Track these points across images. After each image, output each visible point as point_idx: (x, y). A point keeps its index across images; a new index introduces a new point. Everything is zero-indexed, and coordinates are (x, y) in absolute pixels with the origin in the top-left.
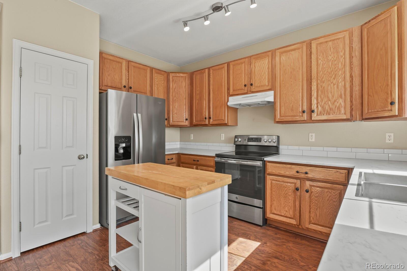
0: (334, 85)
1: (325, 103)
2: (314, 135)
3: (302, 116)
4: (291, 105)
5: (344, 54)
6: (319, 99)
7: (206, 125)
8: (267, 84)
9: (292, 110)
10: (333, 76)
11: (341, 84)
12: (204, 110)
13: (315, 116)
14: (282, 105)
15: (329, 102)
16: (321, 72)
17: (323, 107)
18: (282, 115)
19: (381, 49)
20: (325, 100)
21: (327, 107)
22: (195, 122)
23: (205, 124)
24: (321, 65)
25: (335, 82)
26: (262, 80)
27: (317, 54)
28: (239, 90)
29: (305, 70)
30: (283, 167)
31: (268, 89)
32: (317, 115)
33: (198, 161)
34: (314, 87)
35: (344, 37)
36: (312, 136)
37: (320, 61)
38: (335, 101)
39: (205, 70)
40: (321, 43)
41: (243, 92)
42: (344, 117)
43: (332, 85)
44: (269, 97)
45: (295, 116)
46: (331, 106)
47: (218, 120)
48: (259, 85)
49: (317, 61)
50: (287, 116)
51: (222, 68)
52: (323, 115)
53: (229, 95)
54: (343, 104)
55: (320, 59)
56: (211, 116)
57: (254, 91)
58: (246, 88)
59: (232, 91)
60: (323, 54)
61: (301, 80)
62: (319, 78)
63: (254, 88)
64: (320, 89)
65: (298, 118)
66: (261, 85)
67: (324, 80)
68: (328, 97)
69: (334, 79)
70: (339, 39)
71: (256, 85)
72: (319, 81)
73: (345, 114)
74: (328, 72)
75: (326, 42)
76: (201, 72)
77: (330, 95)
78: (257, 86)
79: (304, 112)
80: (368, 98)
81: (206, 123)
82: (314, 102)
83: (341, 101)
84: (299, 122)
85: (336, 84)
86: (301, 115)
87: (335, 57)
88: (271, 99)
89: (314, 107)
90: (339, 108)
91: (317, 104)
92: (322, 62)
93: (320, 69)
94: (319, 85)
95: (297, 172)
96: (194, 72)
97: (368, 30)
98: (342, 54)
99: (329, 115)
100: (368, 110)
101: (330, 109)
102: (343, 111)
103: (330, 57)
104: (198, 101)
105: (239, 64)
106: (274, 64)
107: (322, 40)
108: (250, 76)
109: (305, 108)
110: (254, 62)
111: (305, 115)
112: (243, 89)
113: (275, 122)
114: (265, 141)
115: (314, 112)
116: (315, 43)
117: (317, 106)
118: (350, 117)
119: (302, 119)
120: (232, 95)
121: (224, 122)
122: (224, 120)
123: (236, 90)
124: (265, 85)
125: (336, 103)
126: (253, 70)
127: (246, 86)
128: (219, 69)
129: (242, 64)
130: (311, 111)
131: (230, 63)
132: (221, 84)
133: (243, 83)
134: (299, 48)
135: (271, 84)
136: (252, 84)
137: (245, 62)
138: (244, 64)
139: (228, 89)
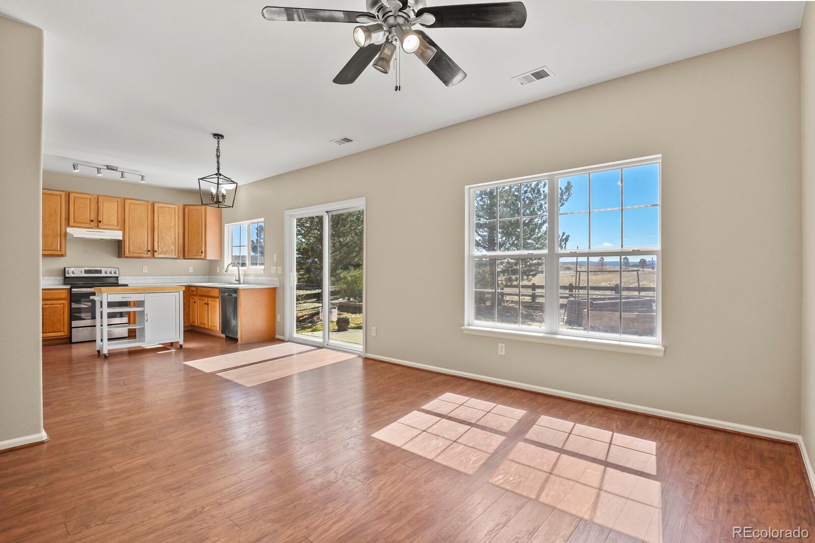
1: (163, 247)
3: (147, 254)
4: (139, 245)
5: (175, 218)
6: (159, 244)
8: (116, 224)
9: (139, 249)
10: (169, 230)
11: (173, 237)
13: (156, 255)
14: (131, 243)
15: (166, 246)
16: (161, 226)
17: (162, 249)
18: (131, 252)
20: (163, 244)
21: (165, 250)
24: (161, 221)
25: (169, 234)
26: (112, 220)
27: (158, 212)
28: (82, 223)
29: (149, 221)
32: (158, 254)
34: (156, 235)
35: (175, 208)
36: (145, 268)
37: (160, 218)
40: (161, 207)
41: (88, 226)
42: (175, 257)
43: (168, 236)
44: (118, 235)
45: (142, 253)
46: (167, 249)
47: (50, 250)
48: (108, 223)
49: (158, 218)
50: (135, 253)
51: (57, 195)
52: (162, 254)
53: (68, 224)
54: (174, 249)
57: (102, 227)
58: (92, 223)
59: (73, 223)
60: (162, 215)
61: (146, 228)
62: (159, 230)
63: (102, 225)
64: (160, 237)
65: (144, 255)
67: (162, 231)
69: (169, 232)
70: (172, 208)
71: (104, 223)
72: (159, 232)
74: (165, 226)
75: (164, 207)
77: (166, 242)
78: (105, 225)
79: (149, 251)
80: (188, 247)
82: (156, 245)
83: (173, 247)
84: (144, 258)
85: (170, 236)
87: (169, 218)
88: (121, 238)
89: (156, 248)
90: (172, 251)
91: (158, 246)
93: (160, 224)
94: (159, 234)
97: (188, 210)
98: (173, 218)
99: (166, 254)
100: (188, 254)
101: (167, 251)
102: (174, 254)
103: (167, 218)
105: (83, 198)
106: (123, 210)
107: (161, 205)
108: (96, 213)
109: (149, 249)
110: (102, 202)
111: (149, 253)
112: (87, 223)
113: (123, 257)
114: (106, 273)
115: (156, 251)
116: (156, 206)
117: (158, 248)
118: (177, 257)
119: (147, 256)
120: (72, 227)
121: (60, 253)
122: (60, 251)
123: (79, 223)
124: (114, 225)
125: (170, 247)
126: (101, 208)
127: (92, 221)
128: (51, 194)
129: (87, 199)
130: (154, 251)
131: (71, 194)
132: (55, 212)
133: (89, 218)
134: (145, 205)
135: (120, 225)
136: (100, 222)
137: (90, 199)
138: (89, 200)
139: (65, 219)
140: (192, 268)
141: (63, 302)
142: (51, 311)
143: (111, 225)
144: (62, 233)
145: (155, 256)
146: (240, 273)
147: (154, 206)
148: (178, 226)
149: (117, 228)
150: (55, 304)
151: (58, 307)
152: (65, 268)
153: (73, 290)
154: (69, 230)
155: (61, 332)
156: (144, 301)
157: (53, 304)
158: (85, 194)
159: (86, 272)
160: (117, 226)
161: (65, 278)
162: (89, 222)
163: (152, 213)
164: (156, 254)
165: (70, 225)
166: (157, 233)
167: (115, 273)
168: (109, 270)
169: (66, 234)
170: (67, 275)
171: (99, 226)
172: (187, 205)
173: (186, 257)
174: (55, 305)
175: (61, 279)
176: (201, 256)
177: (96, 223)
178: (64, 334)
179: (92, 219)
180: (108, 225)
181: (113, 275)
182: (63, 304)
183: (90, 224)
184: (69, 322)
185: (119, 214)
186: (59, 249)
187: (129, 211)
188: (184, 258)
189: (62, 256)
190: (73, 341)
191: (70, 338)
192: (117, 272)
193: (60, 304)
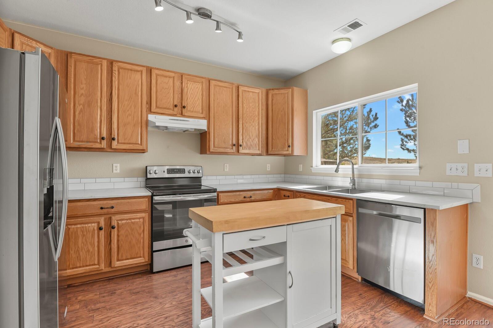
0: (253, 127)
1: (247, 140)
2: (228, 165)
3: (232, 149)
4: (224, 137)
5: (259, 105)
6: (244, 136)
7: (101, 150)
8: (201, 112)
9: (225, 143)
10: (253, 119)
11: (257, 127)
12: (99, 125)
13: (241, 150)
14: (216, 136)
15: (250, 140)
16: (245, 115)
17: (246, 143)
18: (216, 146)
19: (282, 111)
20: (248, 137)
21: (249, 143)
22: (72, 142)
23: (100, 147)
24: (245, 108)
25: (253, 124)
26: (196, 105)
27: (243, 98)
28: (164, 108)
30: (234, 195)
31: (202, 117)
32: (243, 149)
33: (112, 208)
34: (240, 126)
35: (259, 93)
36: (226, 166)
37: (244, 105)
38: (254, 139)
39: (102, 61)
40: (245, 91)
41: (171, 112)
42: (258, 152)
43: (252, 126)
44: (202, 125)
45: (226, 148)
46: (251, 143)
47: (130, 144)
48: (192, 110)
49: (243, 105)
50: (220, 148)
51: (138, 71)
52: (246, 149)
53: (150, 111)
54: (258, 142)
55: (245, 104)
56: (114, 136)
57: (186, 115)
58: (176, 109)
59: (155, 108)
60: (247, 101)
61: (231, 117)
62: (244, 119)
63: (186, 111)
64: (245, 128)
65: (229, 150)
66: (194, 110)
67: (247, 121)
68: (249, 136)
69: (253, 122)
70: (256, 93)
71: (188, 109)
72: (244, 122)
73: (259, 150)
74: (249, 115)
75: (249, 91)
76: (90, 59)
77: (251, 134)
78: (190, 111)
79: (234, 145)
80: (272, 141)
81: (102, 147)
82: (241, 138)
83: (257, 140)
84: (229, 154)
85: (254, 126)
86: (231, 147)
87: (253, 105)
88: (205, 127)
89: (241, 142)
90: (256, 145)
91: (243, 139)
92: (246, 107)
93: (244, 111)
94: (244, 125)
95: (245, 197)
96: (71, 53)
97: (272, 95)
98: (257, 105)
99: (250, 149)
100: (272, 149)
101: (251, 145)
102: (257, 149)
103: (251, 105)
104: (81, 106)
105: (166, 77)
106: (208, 93)
107: (246, 89)
108: (180, 96)
109: (234, 142)
110: (186, 82)
111: (234, 148)
112: (170, 109)
113: (208, 152)
114: (189, 172)
115: (241, 146)
116: (241, 89)
117: (243, 142)
118: (261, 153)
119: (232, 151)
120: (155, 113)
121: (140, 147)
122: (141, 144)
123: (161, 108)
124: (198, 112)
125: (254, 141)
126: (185, 90)
127: (176, 106)
128: (131, 70)
129: (170, 77)
130: (238, 145)
131: (152, 70)
132: (136, 93)
133: (172, 103)
134: (229, 88)
135: (204, 112)
136: (184, 107)
137: (174, 77)
138: (172, 79)
139: (147, 103)
140: (269, 165)
141: (143, 215)
142: (129, 229)
143: (195, 112)
144: (143, 121)
145: (240, 152)
146: (355, 173)
147: (238, 90)
148: (262, 115)
149: (202, 116)
150: (134, 219)
151: (137, 222)
152: (146, 167)
153: (156, 198)
154: (151, 117)
155: (140, 257)
156: (285, 243)
157: (130, 219)
158: (168, 71)
159: (170, 171)
160: (202, 113)
161: (147, 179)
162: (172, 109)
163: (237, 99)
164: (241, 148)
165: (152, 111)
166: (241, 123)
167: (198, 172)
168: (192, 169)
169: (147, 121)
170: (149, 176)
171: (183, 114)
172: (270, 89)
173: (269, 153)
174: (133, 221)
175: (142, 180)
176: (288, 150)
177: (180, 109)
178: (144, 261)
179: (175, 103)
180: (192, 112)
181: (196, 175)
182: (143, 218)
183: (173, 110)
184: (150, 242)
185: (204, 98)
186: (139, 143)
187: (214, 95)
188: (268, 154)
189: (143, 151)
190: (154, 271)
191: (151, 265)
192: (201, 171)
193: (139, 218)
